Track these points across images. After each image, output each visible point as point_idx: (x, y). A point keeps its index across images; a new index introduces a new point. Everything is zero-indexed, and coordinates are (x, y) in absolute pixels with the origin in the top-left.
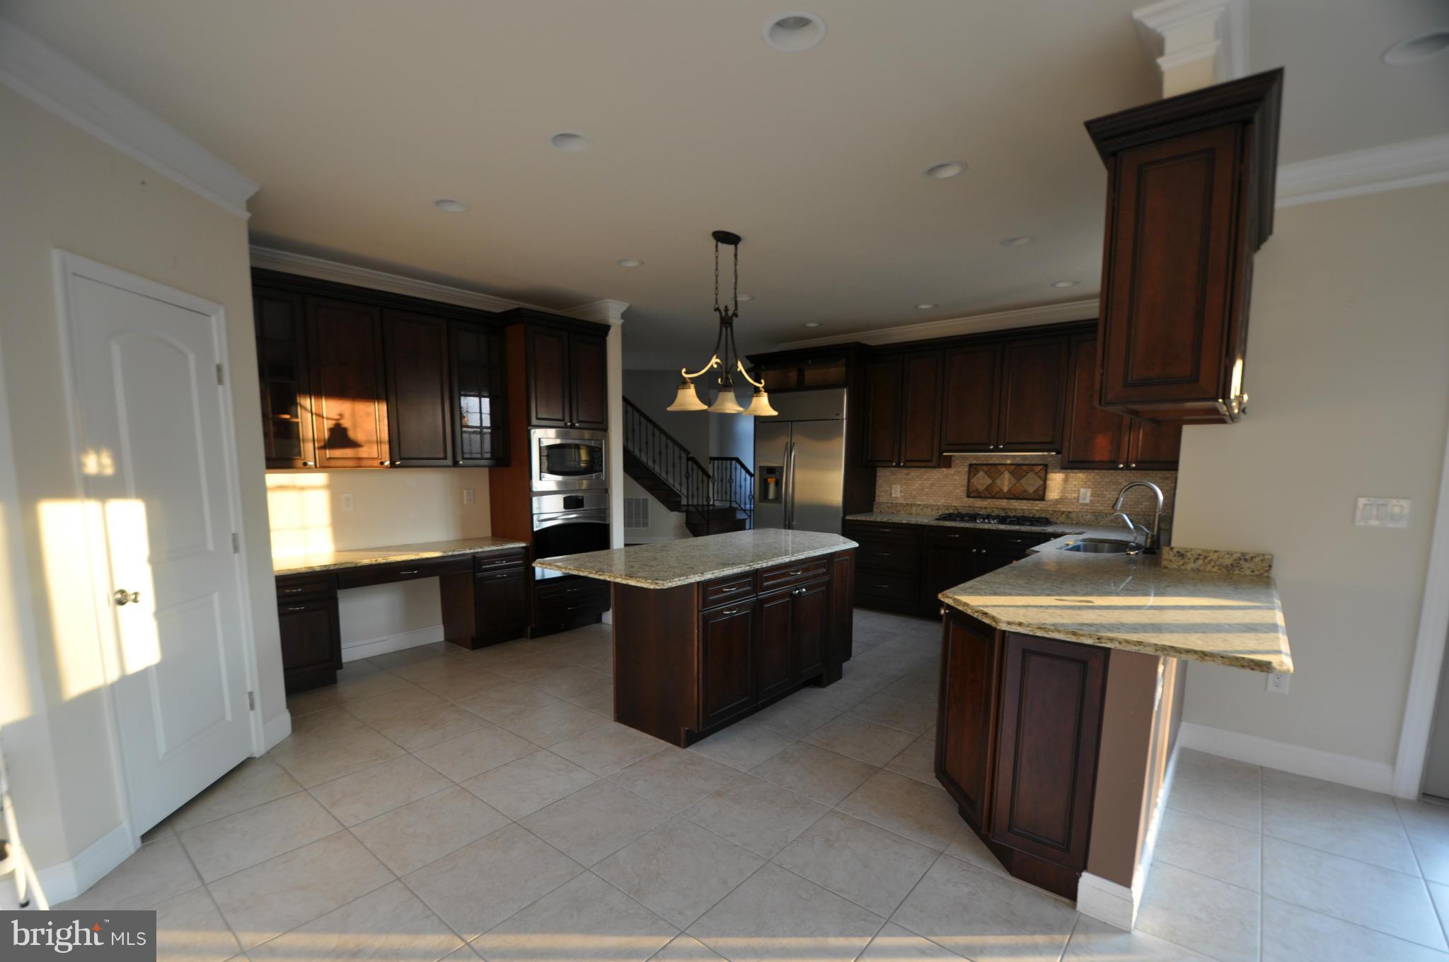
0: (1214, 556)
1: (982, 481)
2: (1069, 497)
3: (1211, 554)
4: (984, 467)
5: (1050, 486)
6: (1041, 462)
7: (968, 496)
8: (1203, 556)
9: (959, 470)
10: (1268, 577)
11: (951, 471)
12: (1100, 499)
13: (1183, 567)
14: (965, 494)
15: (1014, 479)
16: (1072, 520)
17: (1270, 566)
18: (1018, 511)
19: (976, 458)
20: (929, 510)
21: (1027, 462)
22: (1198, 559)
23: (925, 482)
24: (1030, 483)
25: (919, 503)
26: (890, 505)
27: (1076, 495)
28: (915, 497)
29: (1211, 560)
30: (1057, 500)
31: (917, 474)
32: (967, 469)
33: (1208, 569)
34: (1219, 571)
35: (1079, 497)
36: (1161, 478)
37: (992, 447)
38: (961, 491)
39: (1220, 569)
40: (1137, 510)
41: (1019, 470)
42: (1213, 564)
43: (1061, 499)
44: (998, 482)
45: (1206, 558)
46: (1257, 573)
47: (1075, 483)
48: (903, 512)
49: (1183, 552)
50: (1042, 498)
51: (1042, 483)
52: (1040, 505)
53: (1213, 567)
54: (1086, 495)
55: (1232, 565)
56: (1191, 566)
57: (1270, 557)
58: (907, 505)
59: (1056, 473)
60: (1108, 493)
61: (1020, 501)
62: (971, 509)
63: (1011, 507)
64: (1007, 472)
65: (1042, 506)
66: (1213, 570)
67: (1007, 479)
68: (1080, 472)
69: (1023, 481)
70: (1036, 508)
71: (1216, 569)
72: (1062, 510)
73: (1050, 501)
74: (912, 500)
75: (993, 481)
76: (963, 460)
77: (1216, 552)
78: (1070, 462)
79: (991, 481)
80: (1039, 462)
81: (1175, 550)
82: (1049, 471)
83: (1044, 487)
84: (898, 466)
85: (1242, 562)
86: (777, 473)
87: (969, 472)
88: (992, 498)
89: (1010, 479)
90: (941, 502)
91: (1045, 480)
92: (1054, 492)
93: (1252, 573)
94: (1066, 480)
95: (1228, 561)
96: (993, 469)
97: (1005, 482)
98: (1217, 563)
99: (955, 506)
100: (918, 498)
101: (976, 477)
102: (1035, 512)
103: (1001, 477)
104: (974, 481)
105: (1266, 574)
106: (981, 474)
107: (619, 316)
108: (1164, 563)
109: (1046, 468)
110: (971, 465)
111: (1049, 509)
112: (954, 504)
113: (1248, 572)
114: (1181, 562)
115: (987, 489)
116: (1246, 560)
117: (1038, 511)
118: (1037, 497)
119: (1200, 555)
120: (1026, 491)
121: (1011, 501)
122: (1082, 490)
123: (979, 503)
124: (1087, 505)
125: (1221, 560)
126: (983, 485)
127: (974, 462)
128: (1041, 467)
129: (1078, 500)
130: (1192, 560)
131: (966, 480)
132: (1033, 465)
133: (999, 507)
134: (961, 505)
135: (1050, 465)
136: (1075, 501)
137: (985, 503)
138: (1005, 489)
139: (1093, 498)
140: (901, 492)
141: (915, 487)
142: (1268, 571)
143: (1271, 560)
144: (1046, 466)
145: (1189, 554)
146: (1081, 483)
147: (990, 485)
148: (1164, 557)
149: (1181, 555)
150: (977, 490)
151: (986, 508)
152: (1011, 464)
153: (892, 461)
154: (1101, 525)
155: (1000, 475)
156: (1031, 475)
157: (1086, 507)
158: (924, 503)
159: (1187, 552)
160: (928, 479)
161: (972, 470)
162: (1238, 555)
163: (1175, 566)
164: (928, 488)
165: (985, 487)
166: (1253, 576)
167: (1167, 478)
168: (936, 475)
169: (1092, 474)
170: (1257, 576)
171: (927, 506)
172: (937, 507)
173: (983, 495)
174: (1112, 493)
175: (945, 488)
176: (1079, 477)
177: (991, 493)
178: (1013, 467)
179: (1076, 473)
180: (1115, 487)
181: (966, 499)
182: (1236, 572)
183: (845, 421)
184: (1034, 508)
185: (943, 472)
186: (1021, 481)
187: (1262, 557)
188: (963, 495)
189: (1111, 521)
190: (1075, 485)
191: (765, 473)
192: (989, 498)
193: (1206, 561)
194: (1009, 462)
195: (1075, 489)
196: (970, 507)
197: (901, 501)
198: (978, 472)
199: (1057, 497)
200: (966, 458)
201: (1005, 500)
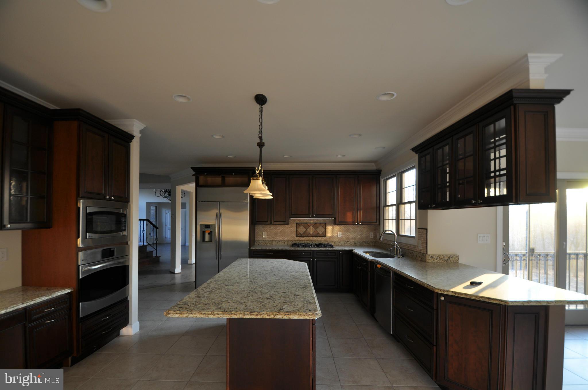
0: (442, 257)
1: (302, 230)
2: (334, 235)
3: (441, 256)
4: (302, 224)
5: (327, 231)
6: (324, 222)
7: (297, 236)
8: (439, 257)
9: (292, 225)
10: (458, 263)
11: (289, 226)
12: (344, 236)
13: (433, 262)
14: (296, 235)
15: (314, 229)
16: (336, 244)
17: (458, 259)
18: (317, 242)
19: (299, 220)
20: (281, 242)
21: (319, 222)
22: (437, 258)
23: (278, 231)
24: (320, 230)
25: (276, 240)
26: (262, 241)
27: (336, 234)
28: (274, 237)
29: (441, 258)
30: (330, 237)
31: (274, 227)
32: (295, 225)
33: (441, 262)
34: (444, 262)
35: (338, 235)
36: (363, 228)
37: (311, 216)
38: (294, 234)
39: (444, 261)
40: (356, 239)
41: (315, 225)
42: (442, 259)
43: (332, 236)
44: (308, 230)
45: (440, 257)
46: (455, 261)
47: (336, 230)
48: (269, 244)
49: (433, 256)
50: (325, 236)
51: (324, 230)
52: (324, 239)
53: (442, 261)
54: (340, 234)
55: (448, 259)
56: (435, 261)
57: (458, 256)
58: (271, 241)
59: (329, 226)
60: (347, 233)
61: (317, 237)
62: (298, 242)
63: (314, 240)
64: (311, 226)
65: (325, 239)
66: (442, 262)
67: (312, 229)
68: (337, 226)
69: (318, 229)
70: (323, 240)
71: (443, 261)
72: (332, 240)
73: (328, 237)
74: (272, 239)
75: (306, 230)
76: (293, 221)
77: (442, 255)
78: (339, 222)
79: (305, 230)
80: (323, 222)
81: (430, 256)
82: (327, 225)
83: (325, 232)
84: (271, 224)
85: (450, 258)
86: (211, 228)
87: (297, 226)
88: (306, 236)
89: (313, 229)
90: (286, 239)
91: (325, 229)
92: (329, 234)
93: (454, 262)
94: (333, 229)
95: (446, 258)
96: (306, 225)
97: (311, 230)
98: (443, 259)
99: (292, 241)
100: (275, 237)
101: (299, 228)
102: (323, 241)
103: (309, 228)
104: (299, 230)
105: (457, 262)
106: (301, 227)
107: (139, 132)
108: (427, 261)
109: (325, 225)
110: (297, 223)
111: (327, 240)
112: (291, 240)
113: (452, 262)
114: (433, 260)
115: (304, 233)
116: (451, 257)
117: (324, 241)
118: (323, 236)
119: (438, 257)
120: (319, 233)
121: (314, 238)
122: (339, 233)
123: (301, 239)
124: (340, 238)
125: (444, 258)
126: (302, 231)
127: (298, 222)
128: (323, 224)
129: (338, 236)
130: (436, 259)
131: (296, 229)
132: (321, 223)
133: (309, 240)
134: (294, 240)
135: (327, 223)
136: (336, 237)
137: (304, 239)
138: (311, 233)
139: (342, 236)
140: (267, 235)
141: (274, 233)
142: (458, 260)
143: (458, 257)
144: (325, 223)
145: (435, 256)
146: (338, 230)
147: (305, 231)
148: (427, 258)
149: (432, 257)
150: (300, 233)
151: (304, 241)
152: (313, 223)
153: (268, 222)
154: (346, 246)
155: (309, 227)
156: (320, 227)
157: (340, 239)
158: (278, 240)
159: (434, 256)
160: (279, 229)
161: (298, 225)
162: (449, 256)
163: (431, 262)
164: (279, 233)
165: (303, 232)
166: (454, 263)
167: (365, 228)
168: (283, 227)
169: (341, 227)
170: (455, 262)
171: (279, 241)
172: (284, 241)
173: (302, 236)
174: (348, 233)
175: (287, 233)
176: (337, 227)
177: (306, 235)
178: (313, 224)
179: (336, 226)
180: (349, 231)
181: (296, 237)
182: (449, 262)
183: (249, 203)
184: (322, 240)
185: (286, 226)
186: (317, 230)
187: (456, 256)
188: (295, 236)
189: (349, 244)
190: (336, 231)
191: (204, 228)
192: (305, 237)
193: (440, 259)
194: (312, 222)
195: (336, 232)
196: (298, 241)
197: (268, 239)
198: (300, 226)
199: (330, 236)
200: (295, 220)
201: (311, 237)
